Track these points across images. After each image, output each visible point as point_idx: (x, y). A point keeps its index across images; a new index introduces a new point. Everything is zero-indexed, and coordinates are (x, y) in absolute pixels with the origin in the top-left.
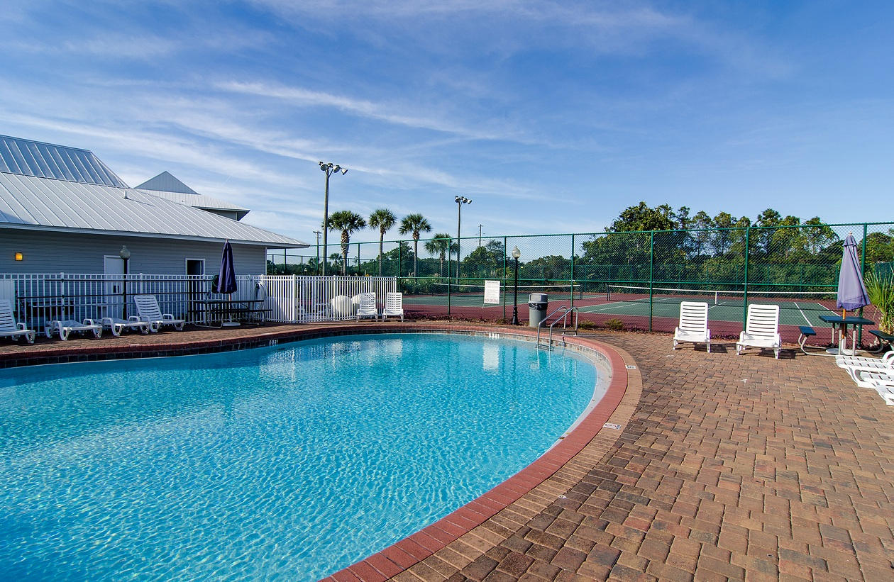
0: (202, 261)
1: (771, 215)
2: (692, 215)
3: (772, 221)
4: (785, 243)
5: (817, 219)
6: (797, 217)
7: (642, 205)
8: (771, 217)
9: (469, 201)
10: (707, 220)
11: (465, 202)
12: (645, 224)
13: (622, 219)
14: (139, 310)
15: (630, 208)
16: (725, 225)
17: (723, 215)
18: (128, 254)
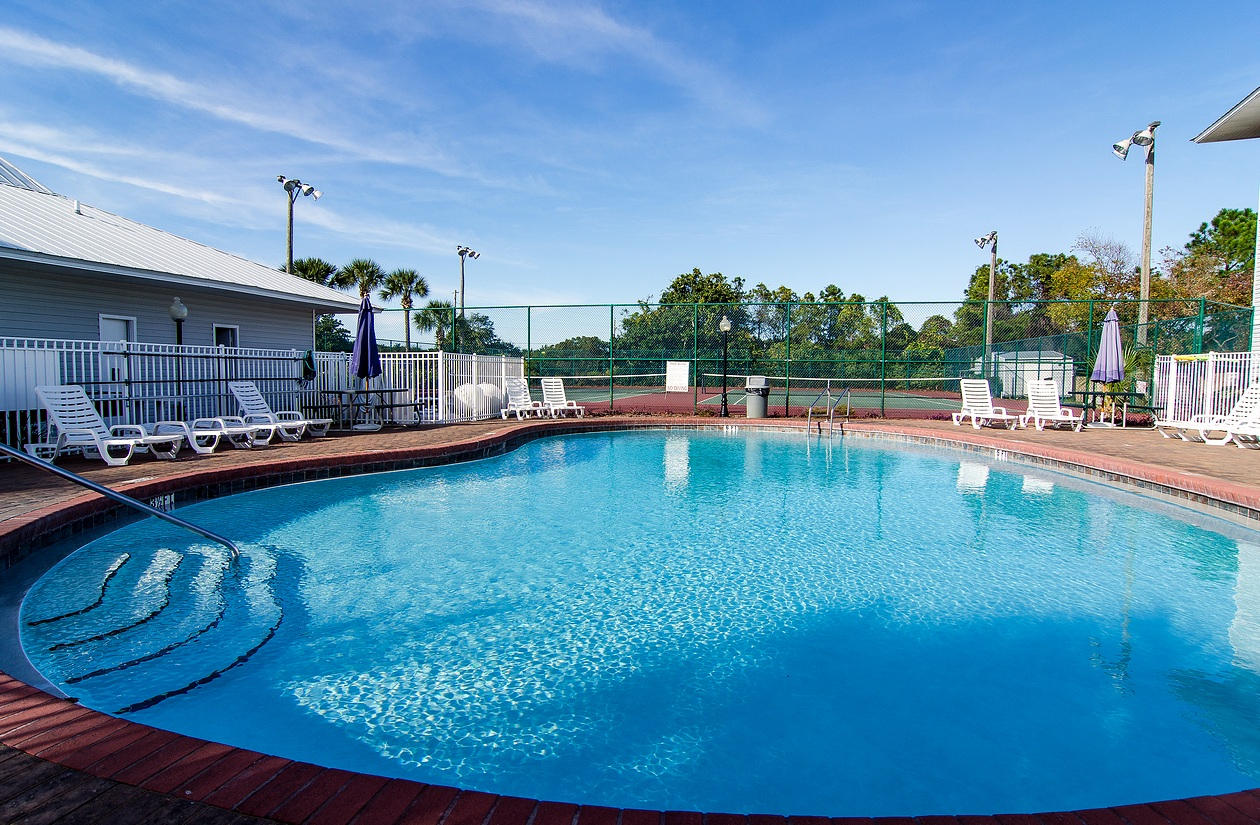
0: (233, 330)
1: (833, 291)
2: (746, 289)
3: (835, 299)
4: (849, 325)
5: (885, 299)
6: (863, 296)
7: (697, 272)
8: (834, 294)
9: (476, 255)
10: (767, 295)
11: (471, 255)
12: (706, 298)
13: (672, 290)
14: (243, 405)
15: (682, 276)
16: (785, 301)
17: (783, 289)
18: (184, 312)
